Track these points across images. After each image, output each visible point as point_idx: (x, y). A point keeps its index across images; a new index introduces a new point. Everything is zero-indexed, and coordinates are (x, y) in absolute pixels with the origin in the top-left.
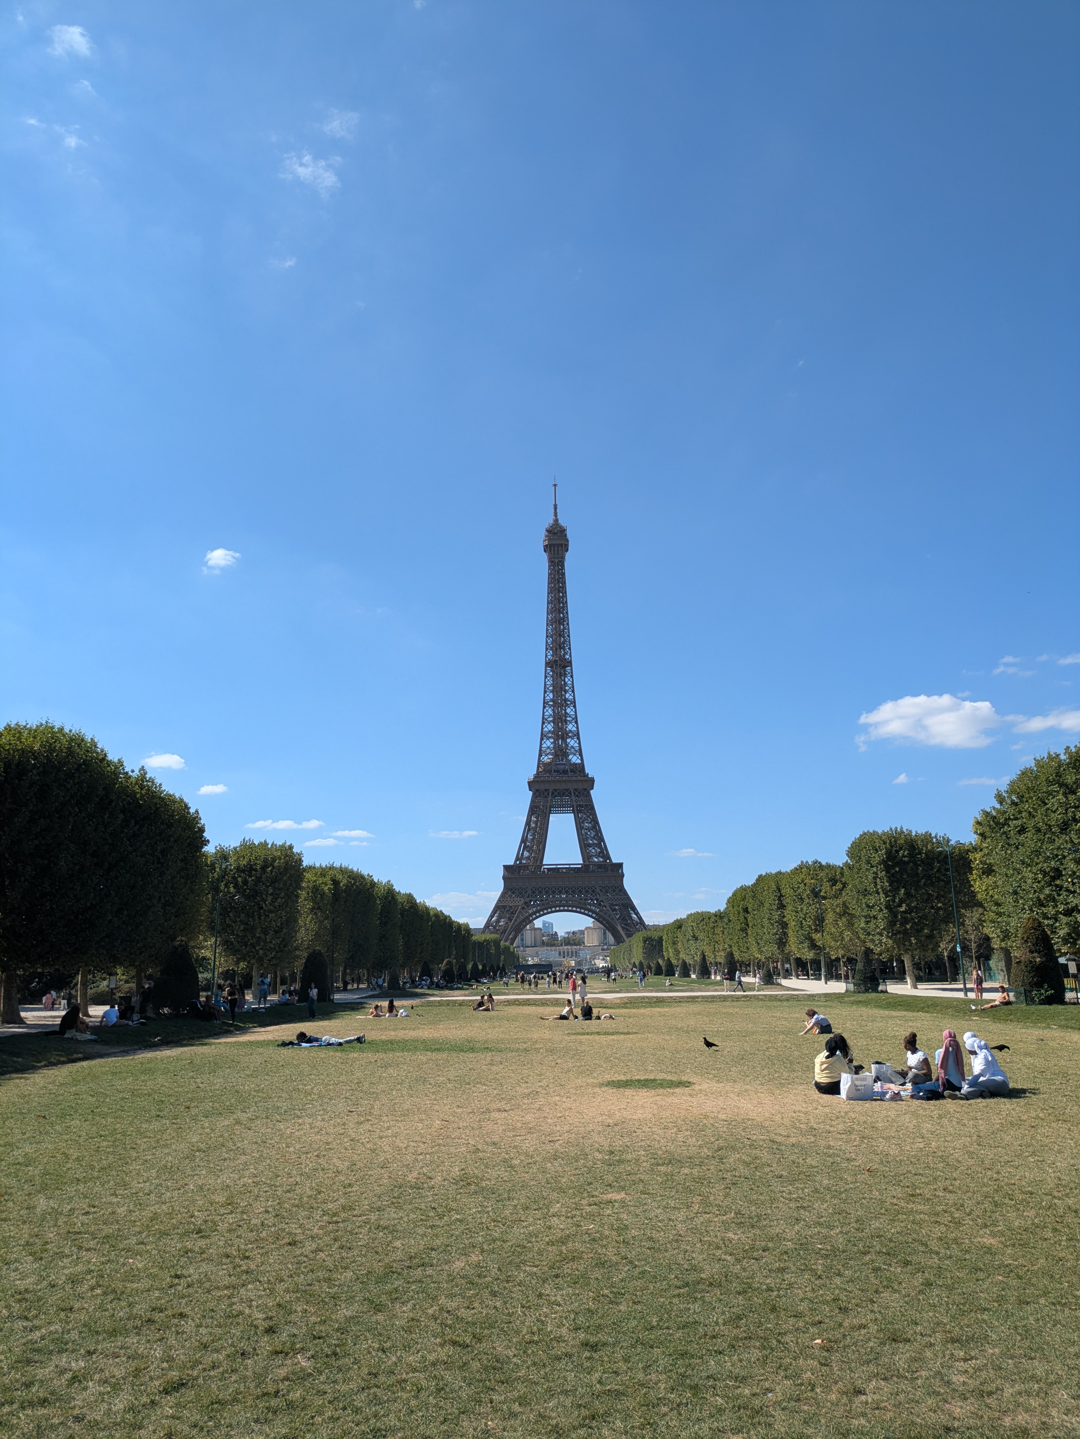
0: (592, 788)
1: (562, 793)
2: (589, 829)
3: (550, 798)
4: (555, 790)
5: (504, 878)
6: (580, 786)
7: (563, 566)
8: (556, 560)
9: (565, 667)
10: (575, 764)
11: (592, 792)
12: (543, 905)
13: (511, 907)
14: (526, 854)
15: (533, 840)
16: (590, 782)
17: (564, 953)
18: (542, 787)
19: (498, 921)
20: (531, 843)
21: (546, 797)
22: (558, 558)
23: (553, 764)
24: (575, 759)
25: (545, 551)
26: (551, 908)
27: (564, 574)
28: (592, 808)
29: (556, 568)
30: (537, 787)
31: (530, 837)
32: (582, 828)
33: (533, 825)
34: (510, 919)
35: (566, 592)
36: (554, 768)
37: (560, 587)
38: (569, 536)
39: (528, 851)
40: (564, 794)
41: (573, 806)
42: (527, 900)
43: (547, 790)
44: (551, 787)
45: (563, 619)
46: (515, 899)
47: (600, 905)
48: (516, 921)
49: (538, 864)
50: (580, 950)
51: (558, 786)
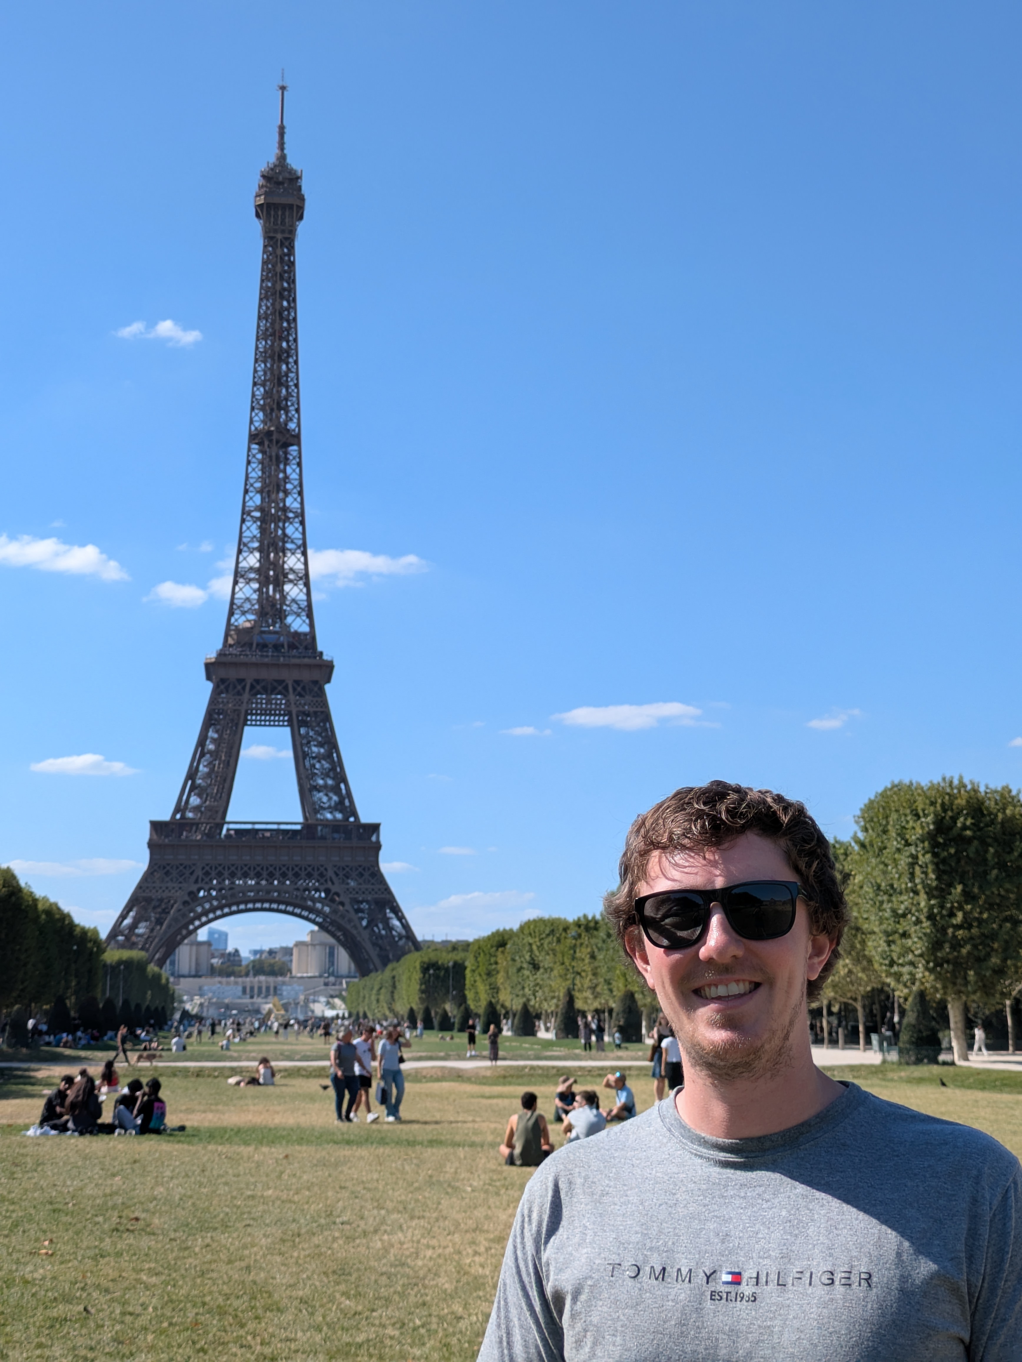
0: (328, 681)
1: (271, 688)
2: (319, 758)
3: (246, 696)
4: (257, 681)
5: (151, 845)
6: (306, 676)
7: (291, 248)
8: (279, 236)
9: (286, 445)
10: (296, 634)
11: (327, 687)
12: (224, 897)
13: (161, 900)
14: (195, 801)
15: (209, 775)
16: (328, 668)
17: (252, 989)
18: (232, 674)
19: (134, 926)
20: (203, 779)
21: (239, 693)
22: (283, 232)
23: (256, 631)
24: (298, 624)
25: (258, 215)
26: (238, 904)
27: (293, 263)
28: (327, 717)
29: (279, 252)
30: (223, 673)
31: (203, 769)
32: (305, 755)
33: (211, 747)
34: (159, 922)
35: (294, 300)
36: (256, 639)
37: (284, 289)
38: (305, 190)
39: (199, 795)
40: (273, 690)
41: (289, 714)
42: (194, 888)
43: (241, 681)
44: (250, 675)
45: (288, 352)
46: (170, 885)
47: (333, 901)
48: (169, 926)
49: (218, 820)
50: (284, 983)
51: (264, 674)
